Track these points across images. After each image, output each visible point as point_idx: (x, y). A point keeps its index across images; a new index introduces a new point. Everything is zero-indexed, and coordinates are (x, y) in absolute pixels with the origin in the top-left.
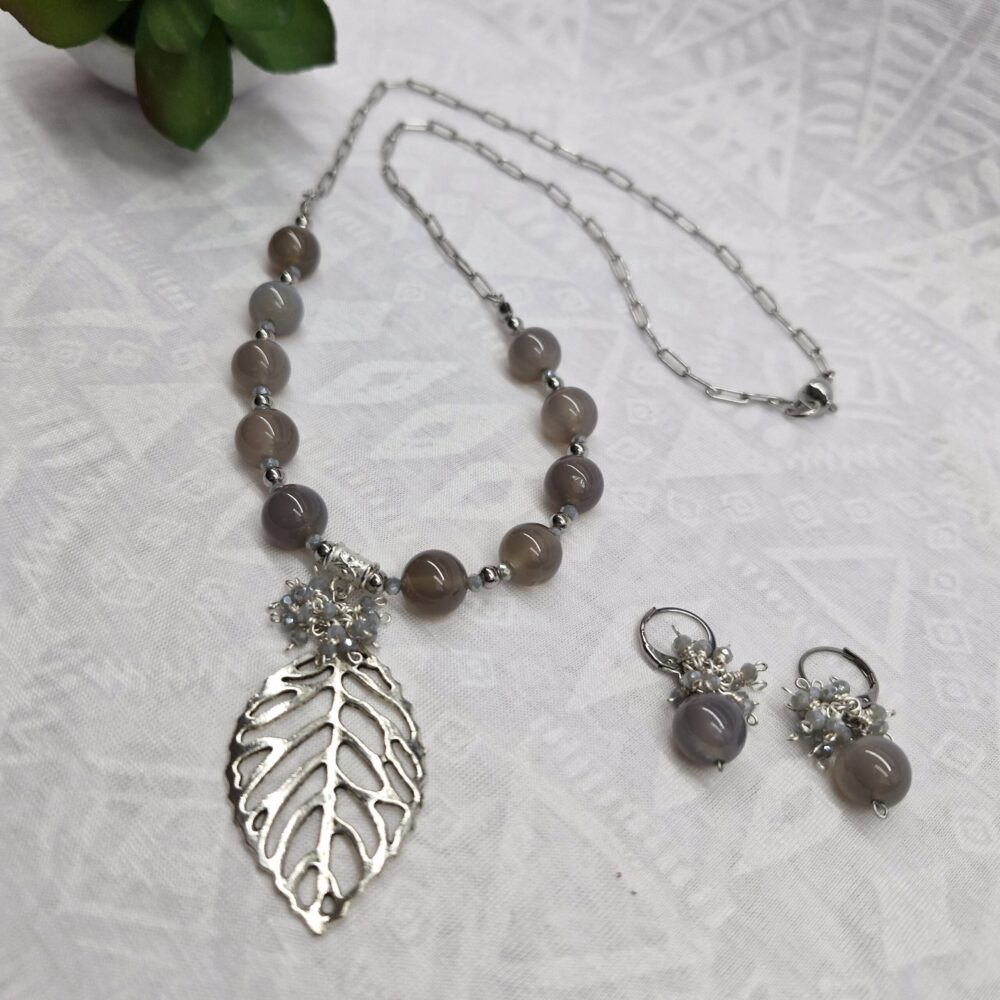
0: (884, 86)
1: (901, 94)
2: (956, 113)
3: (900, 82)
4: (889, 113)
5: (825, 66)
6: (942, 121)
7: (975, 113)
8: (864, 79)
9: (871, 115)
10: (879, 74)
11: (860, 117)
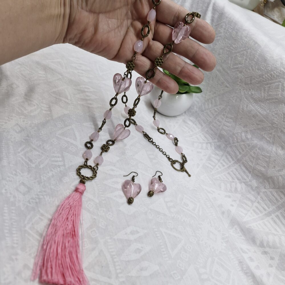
0: (222, 163)
1: (224, 166)
2: (231, 173)
3: (224, 164)
4: (220, 168)
5: (213, 156)
6: (229, 173)
7: (235, 175)
8: (219, 161)
9: (217, 167)
10: (221, 161)
11: (215, 166)
